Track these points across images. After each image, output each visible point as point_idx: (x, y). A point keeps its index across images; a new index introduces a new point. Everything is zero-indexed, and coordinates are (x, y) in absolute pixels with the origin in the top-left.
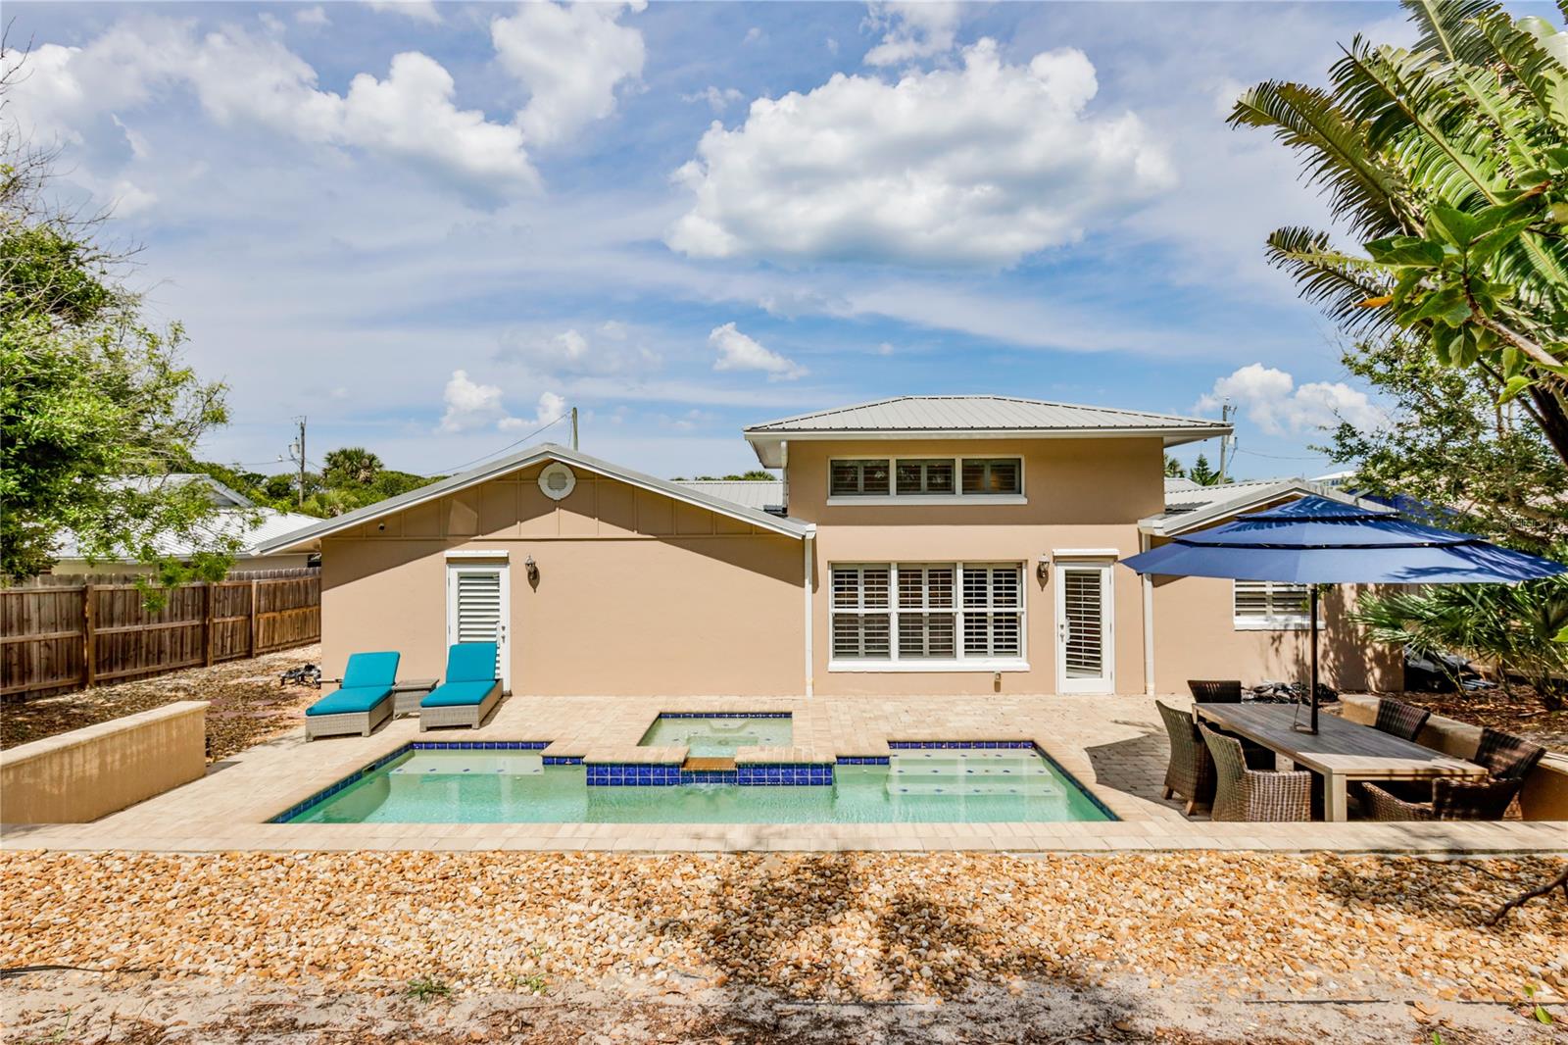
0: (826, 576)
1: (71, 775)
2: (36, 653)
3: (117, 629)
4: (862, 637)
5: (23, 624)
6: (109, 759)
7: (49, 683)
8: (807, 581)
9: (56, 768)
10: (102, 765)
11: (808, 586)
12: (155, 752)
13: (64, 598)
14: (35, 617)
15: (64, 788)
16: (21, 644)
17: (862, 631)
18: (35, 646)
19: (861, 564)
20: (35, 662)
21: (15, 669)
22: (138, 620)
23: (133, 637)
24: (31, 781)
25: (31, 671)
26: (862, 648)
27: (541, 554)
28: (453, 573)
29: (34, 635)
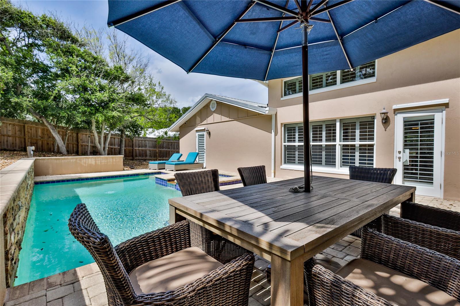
0: (281, 130)
1: (88, 163)
2: (148, 152)
3: (164, 149)
4: (297, 156)
5: (146, 146)
6: (97, 162)
7: (150, 158)
8: (272, 131)
9: (85, 161)
10: (96, 163)
11: (273, 133)
12: (109, 163)
13: (153, 142)
14: (148, 145)
15: (87, 165)
16: (145, 150)
17: (297, 153)
18: (148, 151)
19: (297, 124)
20: (148, 154)
21: (144, 155)
22: (169, 148)
23: (168, 152)
24: (79, 162)
25: (147, 156)
26: (297, 161)
27: (210, 128)
28: (197, 134)
29: (148, 148)
